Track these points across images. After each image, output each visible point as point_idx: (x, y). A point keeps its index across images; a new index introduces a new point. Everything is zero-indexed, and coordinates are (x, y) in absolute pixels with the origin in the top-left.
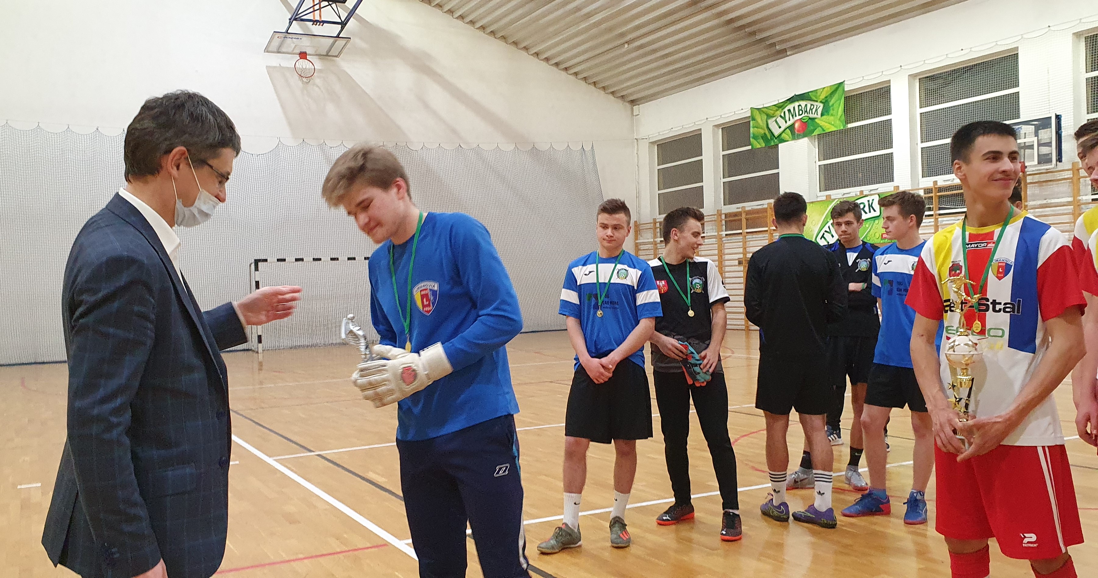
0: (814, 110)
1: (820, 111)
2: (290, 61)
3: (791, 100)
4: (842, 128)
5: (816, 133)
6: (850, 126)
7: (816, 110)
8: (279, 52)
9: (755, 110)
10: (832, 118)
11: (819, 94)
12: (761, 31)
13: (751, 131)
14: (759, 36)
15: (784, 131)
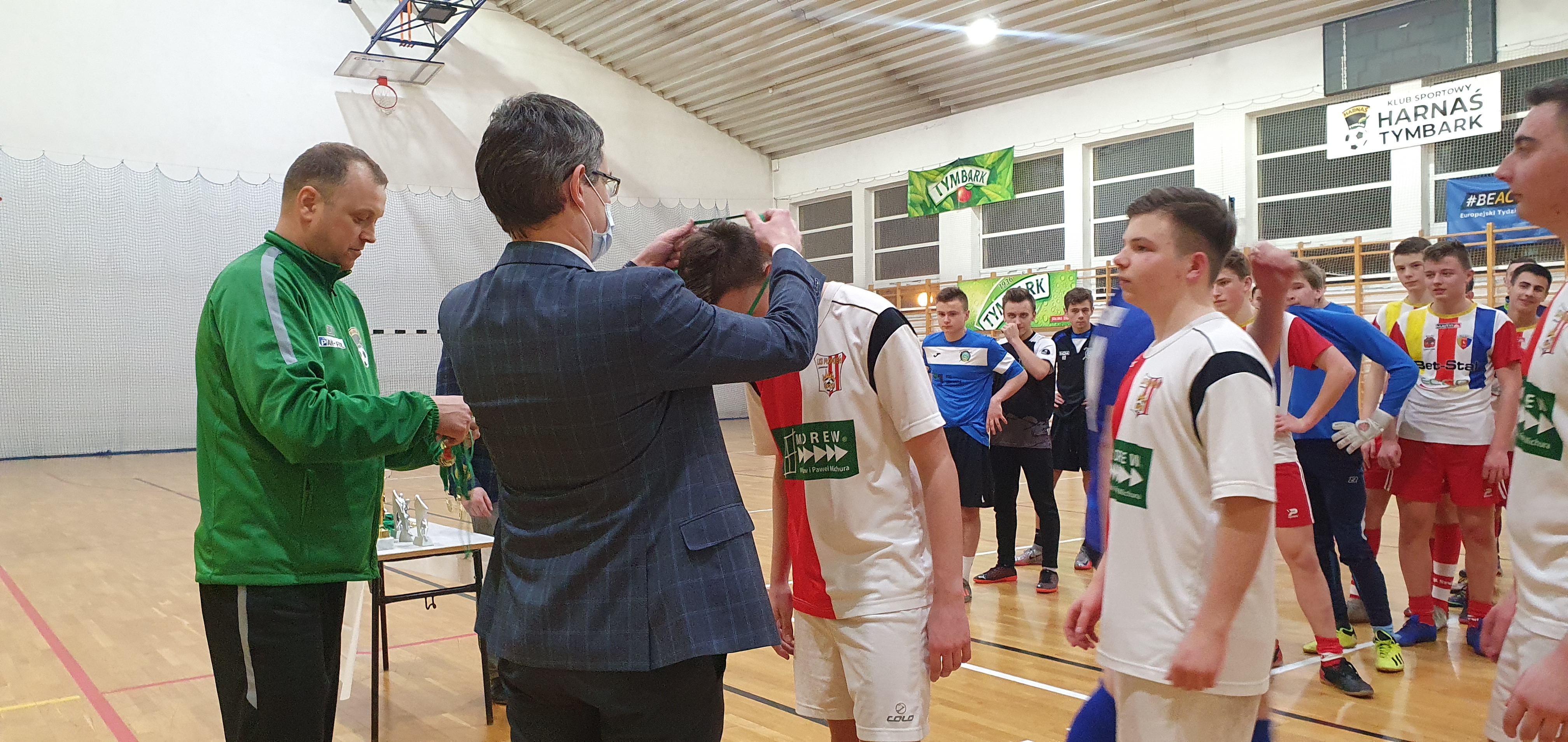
0: (979, 177)
1: (986, 178)
2: (366, 87)
3: (955, 164)
4: (1010, 198)
5: (981, 203)
6: (1018, 196)
7: (982, 177)
8: (352, 76)
9: (915, 174)
10: (999, 186)
11: (985, 159)
12: (924, 85)
13: (909, 198)
14: (921, 91)
15: (945, 199)
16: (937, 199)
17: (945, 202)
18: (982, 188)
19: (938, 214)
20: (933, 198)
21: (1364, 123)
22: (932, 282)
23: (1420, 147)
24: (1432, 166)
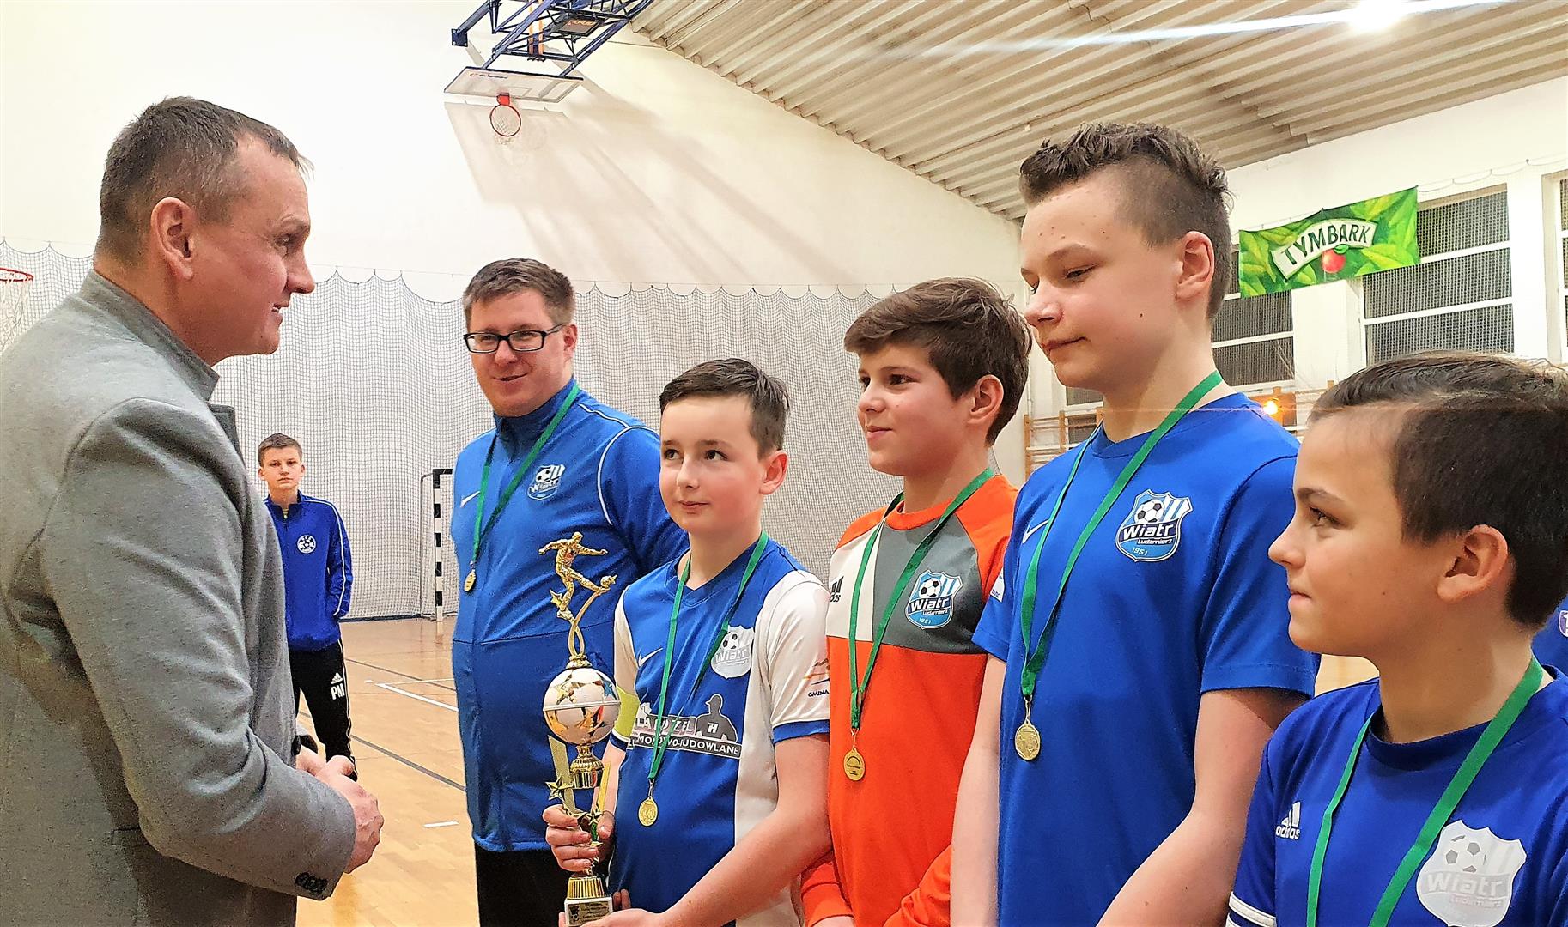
0: (1358, 235)
1: (1370, 236)
3: (1315, 218)
4: (1411, 263)
5: (1361, 272)
6: (1425, 260)
7: (1363, 234)
9: (1248, 235)
10: (1393, 246)
11: (1368, 207)
12: (1267, 104)
13: (1239, 269)
14: (1262, 114)
15: (1301, 269)
16: (1288, 270)
17: (1301, 273)
18: (1362, 251)
19: (1289, 292)
20: (1281, 268)
22: (1283, 391)
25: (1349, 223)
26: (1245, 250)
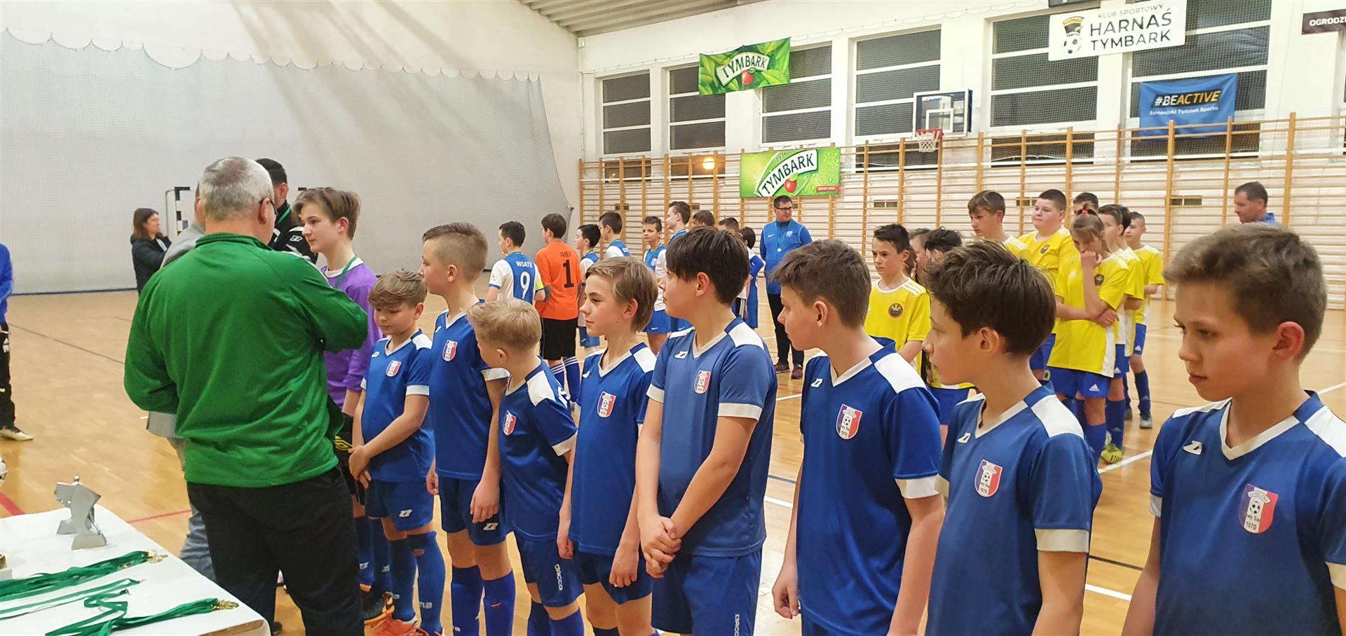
0: (761, 63)
1: (766, 64)
3: (739, 50)
4: (786, 83)
5: (761, 85)
6: (793, 81)
7: (763, 63)
9: (705, 57)
10: (777, 72)
11: (766, 47)
13: (700, 78)
15: (731, 81)
16: (724, 81)
17: (731, 84)
18: (762, 73)
19: (725, 94)
20: (721, 79)
21: (1079, 31)
22: (719, 153)
23: (1121, 55)
24: (1130, 71)
25: (756, 55)
26: (702, 66)
